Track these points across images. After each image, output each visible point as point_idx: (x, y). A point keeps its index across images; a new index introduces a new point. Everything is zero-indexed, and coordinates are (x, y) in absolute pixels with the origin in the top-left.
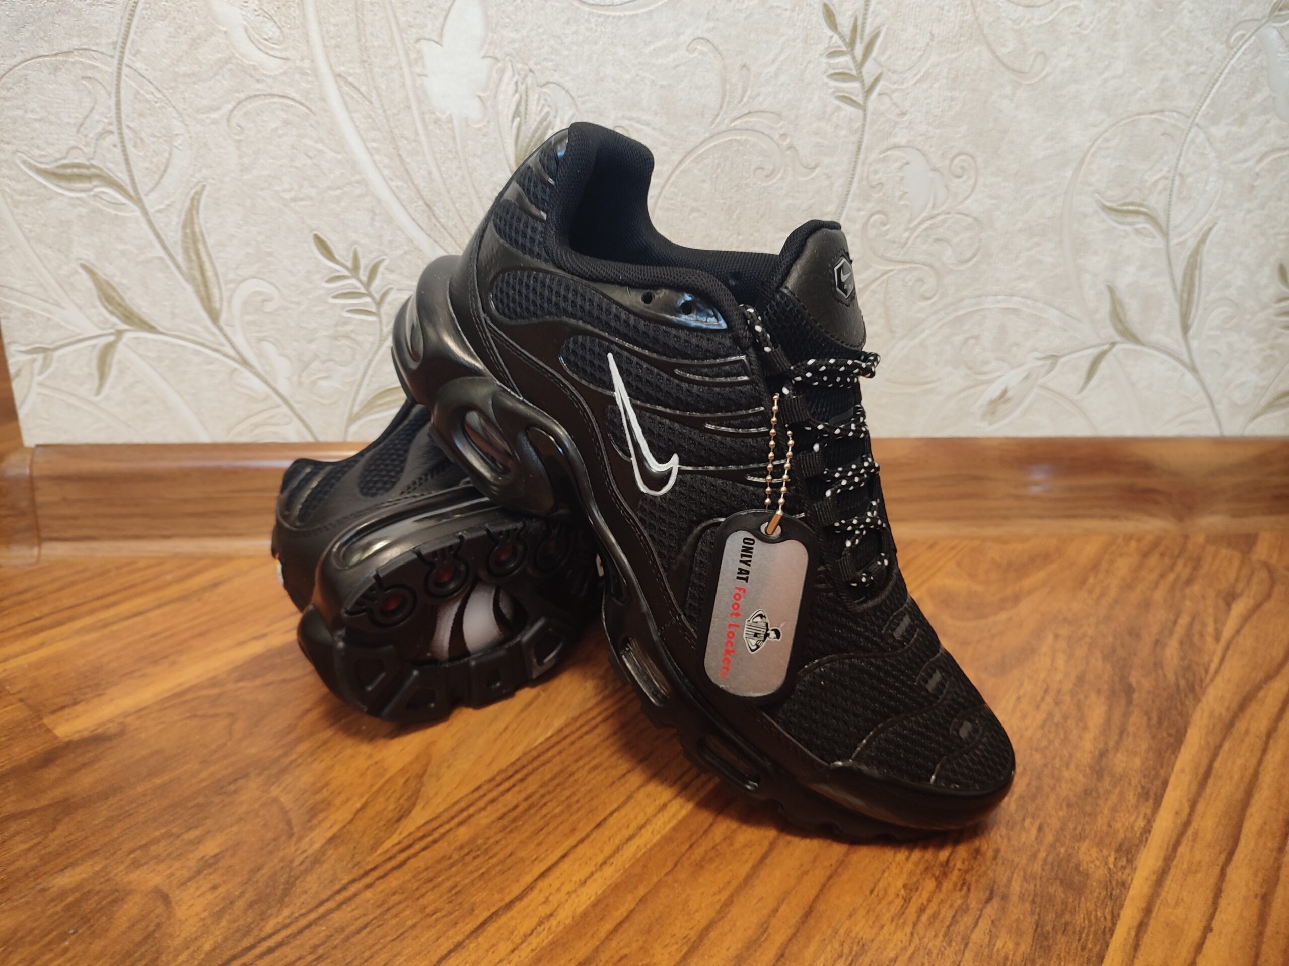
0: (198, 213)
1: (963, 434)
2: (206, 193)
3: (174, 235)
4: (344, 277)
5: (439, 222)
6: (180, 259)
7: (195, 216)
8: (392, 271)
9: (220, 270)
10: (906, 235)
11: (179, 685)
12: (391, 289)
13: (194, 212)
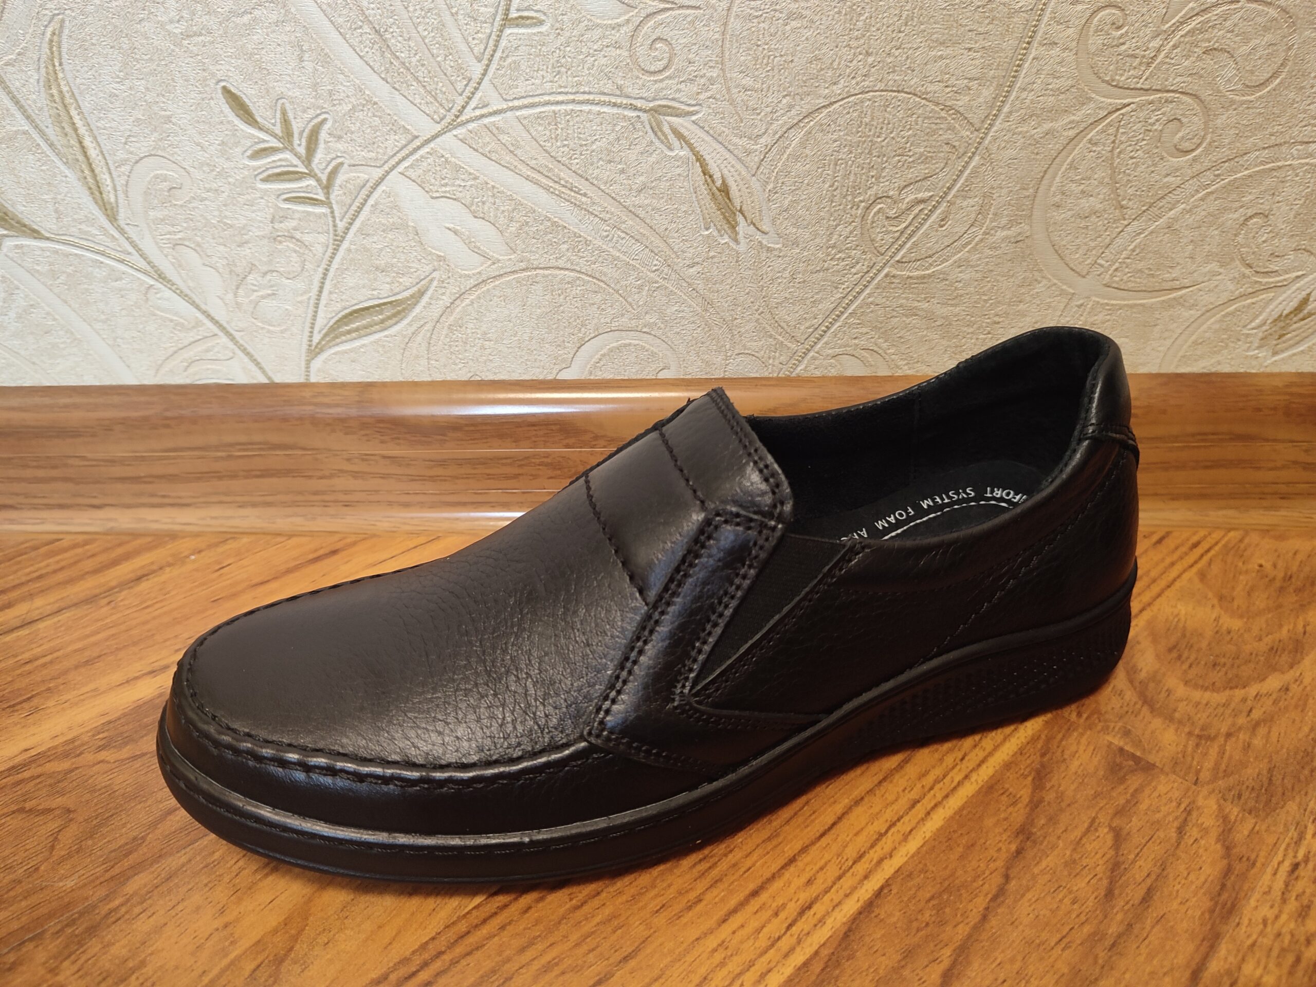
0: (61, 64)
1: (1226, 369)
2: (66, 32)
3: (36, 99)
4: (274, 150)
5: (398, 58)
6: (51, 132)
7: (58, 68)
8: (340, 138)
9: (107, 146)
10: (1155, 44)
11: (26, 750)
12: (342, 164)
13: (57, 64)
